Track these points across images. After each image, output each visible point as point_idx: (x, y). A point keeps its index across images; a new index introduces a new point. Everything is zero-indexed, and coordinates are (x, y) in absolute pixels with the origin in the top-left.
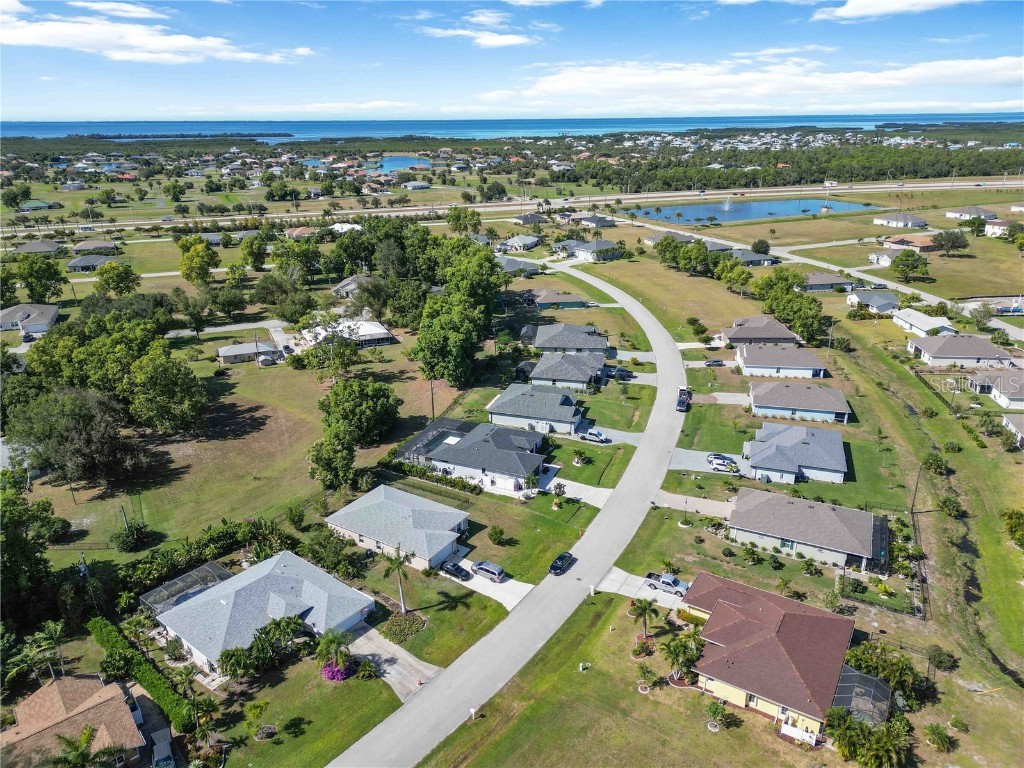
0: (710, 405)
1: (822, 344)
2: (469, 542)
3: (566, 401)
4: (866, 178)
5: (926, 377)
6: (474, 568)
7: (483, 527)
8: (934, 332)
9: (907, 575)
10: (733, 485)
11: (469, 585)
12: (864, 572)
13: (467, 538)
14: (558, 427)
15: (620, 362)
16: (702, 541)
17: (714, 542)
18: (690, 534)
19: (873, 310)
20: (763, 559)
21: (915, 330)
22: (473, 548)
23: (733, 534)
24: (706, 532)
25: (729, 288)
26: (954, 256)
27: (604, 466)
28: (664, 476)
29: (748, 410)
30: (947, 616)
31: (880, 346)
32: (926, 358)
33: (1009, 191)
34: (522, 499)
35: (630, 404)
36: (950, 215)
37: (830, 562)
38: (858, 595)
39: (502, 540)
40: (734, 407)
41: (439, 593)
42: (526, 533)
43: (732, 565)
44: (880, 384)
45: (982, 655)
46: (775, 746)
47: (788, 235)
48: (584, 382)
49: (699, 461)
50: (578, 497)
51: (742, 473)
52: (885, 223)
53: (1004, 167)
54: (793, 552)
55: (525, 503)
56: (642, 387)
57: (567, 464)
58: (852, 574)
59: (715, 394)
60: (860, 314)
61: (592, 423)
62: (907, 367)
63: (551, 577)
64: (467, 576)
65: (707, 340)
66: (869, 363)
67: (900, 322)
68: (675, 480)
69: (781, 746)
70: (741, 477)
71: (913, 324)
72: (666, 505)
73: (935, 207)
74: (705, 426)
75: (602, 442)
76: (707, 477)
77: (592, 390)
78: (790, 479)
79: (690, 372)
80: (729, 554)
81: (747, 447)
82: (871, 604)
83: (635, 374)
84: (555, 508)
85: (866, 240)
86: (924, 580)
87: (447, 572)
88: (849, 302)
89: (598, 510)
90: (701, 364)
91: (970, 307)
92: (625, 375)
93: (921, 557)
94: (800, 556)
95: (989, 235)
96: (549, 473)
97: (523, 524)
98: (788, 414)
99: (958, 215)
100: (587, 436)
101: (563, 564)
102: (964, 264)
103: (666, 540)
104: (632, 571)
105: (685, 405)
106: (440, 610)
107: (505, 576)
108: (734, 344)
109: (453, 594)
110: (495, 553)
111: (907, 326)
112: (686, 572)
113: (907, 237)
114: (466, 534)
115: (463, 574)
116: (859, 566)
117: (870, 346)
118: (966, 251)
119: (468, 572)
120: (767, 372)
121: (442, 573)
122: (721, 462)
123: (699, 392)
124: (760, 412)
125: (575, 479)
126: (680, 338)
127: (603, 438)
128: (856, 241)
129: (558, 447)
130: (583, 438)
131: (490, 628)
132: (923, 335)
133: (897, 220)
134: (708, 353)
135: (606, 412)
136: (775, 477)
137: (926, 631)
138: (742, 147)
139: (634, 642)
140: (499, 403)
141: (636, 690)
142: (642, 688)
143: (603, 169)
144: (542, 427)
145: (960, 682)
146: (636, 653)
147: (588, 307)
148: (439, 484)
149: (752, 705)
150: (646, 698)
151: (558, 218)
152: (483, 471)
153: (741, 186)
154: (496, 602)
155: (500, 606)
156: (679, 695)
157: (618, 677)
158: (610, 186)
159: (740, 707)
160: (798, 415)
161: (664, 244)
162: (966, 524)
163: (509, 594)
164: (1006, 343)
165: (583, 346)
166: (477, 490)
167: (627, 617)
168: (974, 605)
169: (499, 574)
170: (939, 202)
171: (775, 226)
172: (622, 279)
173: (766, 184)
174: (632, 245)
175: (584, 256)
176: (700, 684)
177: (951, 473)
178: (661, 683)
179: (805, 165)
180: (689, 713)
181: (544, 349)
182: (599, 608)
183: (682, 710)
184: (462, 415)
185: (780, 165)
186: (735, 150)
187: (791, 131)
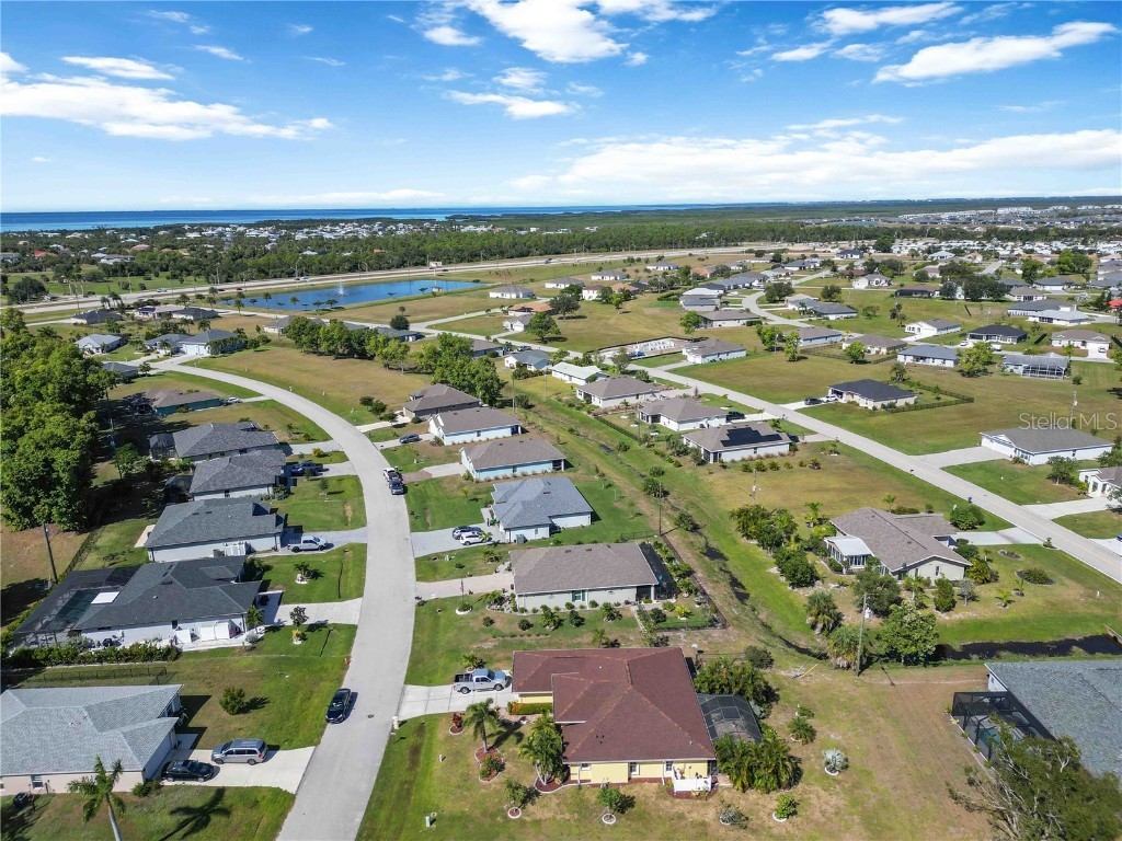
0: (427, 481)
1: (507, 404)
2: (191, 725)
3: (258, 511)
4: (461, 260)
5: (606, 418)
6: (217, 756)
7: (205, 699)
8: (592, 379)
9: (690, 592)
10: (495, 554)
11: (216, 782)
12: (655, 602)
13: (187, 721)
14: (257, 544)
15: (302, 456)
16: (492, 622)
17: (504, 618)
18: (475, 618)
19: (533, 369)
20: (561, 620)
21: (574, 381)
22: (201, 731)
23: (520, 602)
24: (490, 611)
25: (386, 366)
26: (568, 318)
27: (336, 576)
28: (414, 566)
29: (468, 477)
31: (553, 398)
32: (596, 401)
33: (582, 265)
34: (247, 644)
35: (335, 500)
36: (549, 286)
37: (622, 602)
38: (661, 625)
39: (241, 705)
40: (453, 479)
41: (173, 812)
42: (272, 685)
43: (533, 637)
44: (571, 431)
46: (676, 809)
47: (416, 312)
48: (268, 486)
49: (443, 540)
50: (322, 619)
51: (495, 539)
52: (499, 295)
53: (568, 247)
54: (586, 603)
55: (252, 648)
56: (340, 479)
57: (290, 585)
58: (648, 607)
59: (426, 469)
60: (521, 372)
61: (299, 530)
62: (585, 413)
63: (331, 729)
64: (208, 771)
65: (392, 418)
66: (550, 416)
67: (559, 376)
68: (428, 567)
69: (682, 806)
70: (496, 544)
71: (570, 375)
72: (433, 597)
73: (532, 280)
74: (431, 503)
75: (322, 548)
76: (460, 554)
77: (282, 493)
78: (544, 533)
79: (388, 454)
80: (526, 625)
81: (485, 512)
83: (325, 466)
84: (297, 642)
85: (492, 311)
86: (704, 593)
87: (176, 777)
88: (507, 365)
89: (355, 627)
90: (396, 443)
91: (608, 356)
92: (313, 469)
93: (689, 573)
94: (594, 604)
95: (587, 299)
96: (270, 603)
97: (262, 675)
98: (509, 472)
99: (555, 285)
100: (301, 545)
101: (341, 707)
102: (579, 324)
103: (451, 635)
104: (430, 683)
105: (399, 487)
106: (185, 835)
107: (269, 750)
108: (421, 417)
109: (198, 803)
110: (237, 725)
111: (567, 378)
112: (491, 660)
113: (528, 305)
115: (204, 770)
116: (648, 597)
117: (544, 399)
118: (577, 313)
119: (209, 765)
120: (468, 438)
121: (167, 783)
122: (470, 533)
123: (407, 471)
124: (483, 476)
125: (309, 601)
126: (357, 421)
127: (322, 543)
128: (484, 313)
129: (268, 568)
130: (296, 550)
131: (277, 826)
132: (583, 383)
133: (509, 291)
134: (397, 431)
135: (311, 514)
136: (530, 535)
137: (732, 637)
138: (327, 236)
139: (476, 763)
140: (162, 532)
141: (506, 817)
142: (512, 813)
143: (175, 260)
144: (235, 549)
145: (783, 673)
146: (487, 775)
147: (228, 404)
148: (105, 664)
149: (635, 775)
150: (522, 823)
151: (137, 314)
152: (175, 624)
153: (345, 271)
154: (270, 789)
155: (277, 792)
156: (555, 801)
157: (477, 813)
158: (191, 278)
159: (623, 784)
160: (519, 471)
161: (297, 326)
162: (701, 534)
163: (284, 771)
164: (648, 381)
165: (246, 446)
166: (172, 653)
167: (451, 737)
168: (747, 602)
169: (261, 750)
170: (533, 276)
171: (401, 304)
172: (256, 370)
173: (371, 268)
174: (251, 334)
175: (195, 350)
176: (572, 778)
177: (666, 493)
178: (530, 796)
179: (401, 250)
180: (576, 816)
181: (194, 458)
182: (412, 740)
183: (567, 816)
184: (100, 564)
185: (376, 251)
186: (322, 238)
187: (371, 221)
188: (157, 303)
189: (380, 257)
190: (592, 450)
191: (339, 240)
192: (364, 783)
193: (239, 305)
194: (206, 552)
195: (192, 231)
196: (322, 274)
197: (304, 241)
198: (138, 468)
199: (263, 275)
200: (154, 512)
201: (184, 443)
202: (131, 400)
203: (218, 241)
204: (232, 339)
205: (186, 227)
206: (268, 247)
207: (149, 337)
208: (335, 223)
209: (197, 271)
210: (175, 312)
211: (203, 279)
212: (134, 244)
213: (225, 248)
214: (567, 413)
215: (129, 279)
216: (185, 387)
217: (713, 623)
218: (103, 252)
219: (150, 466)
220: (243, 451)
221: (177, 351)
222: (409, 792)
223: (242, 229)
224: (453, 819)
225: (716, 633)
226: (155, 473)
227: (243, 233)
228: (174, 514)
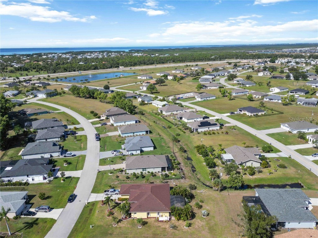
0: (107, 137)
1: (136, 113)
2: (30, 202)
3: (54, 145)
5: (165, 118)
6: (37, 210)
7: (35, 196)
8: (164, 105)
9: (178, 169)
10: (123, 158)
11: (36, 216)
12: (167, 172)
13: (29, 201)
14: (53, 154)
15: (70, 129)
16: (118, 177)
17: (122, 176)
18: (114, 176)
19: (146, 102)
20: (139, 177)
21: (159, 106)
22: (33, 204)
23: (127, 171)
24: (119, 174)
25: (101, 101)
26: (162, 85)
27: (76, 164)
28: (99, 161)
29: (120, 136)
30: (190, 177)
31: (151, 112)
32: (164, 113)
33: (170, 67)
34: (48, 182)
35: (78, 142)
36: (158, 74)
37: (157, 172)
38: (167, 178)
39: (44, 197)
40: (115, 136)
41: (24, 223)
42: (54, 193)
43: (130, 181)
44: (154, 122)
45: (200, 184)
47: (113, 84)
48: (59, 138)
49: (109, 154)
50: (70, 176)
51: (124, 154)
52: (141, 78)
54: (146, 172)
55: (49, 183)
56: (81, 136)
57: (62, 166)
58: (164, 173)
59: (107, 133)
60: (143, 103)
61: (67, 151)
62: (160, 116)
63: (69, 204)
64: (34, 214)
65: (99, 117)
66: (149, 117)
67: (154, 105)
68: (103, 162)
70: (124, 155)
71: (158, 104)
72: (103, 170)
73: (153, 73)
74: (107, 143)
75: (73, 156)
76: (113, 158)
77: (63, 140)
78: (139, 152)
79: (97, 129)
80: (128, 178)
81: (123, 146)
82: (171, 179)
83: (77, 132)
84: (62, 182)
85: (137, 83)
86: (182, 169)
87: (25, 215)
88: (139, 101)
89: (79, 178)
90: (100, 125)
91: (171, 98)
92: (73, 133)
93: (179, 164)
94: (149, 172)
95: (169, 79)
96: (56, 171)
97: (51, 190)
98: (132, 134)
99: (159, 74)
100: (67, 155)
101: (72, 198)
102: (165, 87)
103: (106, 180)
104: (98, 193)
105: (98, 138)
106: (26, 229)
107: (50, 209)
108: (108, 117)
109: (30, 222)
110: (43, 203)
111: (156, 105)
112: (116, 187)
113: (149, 81)
114: (29, 199)
115: (32, 213)
116: (165, 170)
117: (148, 112)
118: (165, 84)
119: (34, 212)
120: (122, 124)
121: (22, 216)
122: (117, 152)
123: (102, 134)
124: (124, 135)
125: (67, 171)
126: (89, 118)
127: (73, 154)
128: (135, 84)
129: (56, 161)
130: (65, 156)
131: (51, 228)
132: (161, 107)
133: (144, 77)
134: (101, 122)
135: (70, 146)
136: (134, 153)
137: (187, 182)
138: (88, 57)
139: (107, 213)
140: (26, 150)
141: (112, 226)
142: (114, 225)
143: (38, 66)
144: (47, 156)
145: (198, 191)
146: (109, 216)
147: (50, 113)
148: (8, 186)
149: (149, 216)
150: (116, 227)
151: (24, 84)
152: (28, 176)
153: (93, 69)
154: (50, 218)
155: (52, 219)
156: (126, 222)
157: (105, 225)
158: (42, 72)
159: (146, 219)
160: (135, 134)
161: (73, 88)
162: (187, 153)
163: (54, 214)
164: (182, 106)
165: (53, 126)
166: (27, 184)
167: (101, 206)
168: (195, 172)
169: (48, 208)
170: (153, 71)
171: (108, 81)
172: (60, 102)
173: (101, 68)
174: (59, 90)
175: (41, 96)
176: (132, 217)
177: (179, 141)
178: (120, 221)
179: (112, 62)
180: (131, 226)
181: (38, 129)
182: (90, 207)
183: (129, 226)
184: (8, 160)
185: (103, 62)
186: (86, 58)
187: (103, 52)
188: (31, 80)
189: (104, 65)
190: (159, 128)
191: (92, 58)
192: (76, 217)
193: (57, 81)
194: (39, 156)
195: (44, 55)
196: (85, 70)
197: (81, 59)
198: (21, 132)
199: (65, 71)
200: (24, 145)
201: (35, 124)
202: (21, 111)
203: (52, 59)
204: (53, 92)
205: (43, 54)
206: (69, 61)
207: (28, 91)
208: (91, 52)
209: (44, 70)
210: (36, 83)
211: (46, 72)
212: (25, 60)
213: (55, 61)
214: (154, 116)
215: (22, 72)
216: (37, 107)
217: (182, 178)
218: (15, 63)
219: (24, 131)
220: (52, 127)
221: (36, 96)
222: (87, 220)
223: (60, 55)
224: (98, 226)
225: (182, 181)
226: (26, 134)
227: (60, 56)
228: (30, 145)
